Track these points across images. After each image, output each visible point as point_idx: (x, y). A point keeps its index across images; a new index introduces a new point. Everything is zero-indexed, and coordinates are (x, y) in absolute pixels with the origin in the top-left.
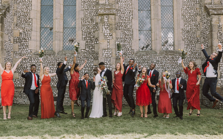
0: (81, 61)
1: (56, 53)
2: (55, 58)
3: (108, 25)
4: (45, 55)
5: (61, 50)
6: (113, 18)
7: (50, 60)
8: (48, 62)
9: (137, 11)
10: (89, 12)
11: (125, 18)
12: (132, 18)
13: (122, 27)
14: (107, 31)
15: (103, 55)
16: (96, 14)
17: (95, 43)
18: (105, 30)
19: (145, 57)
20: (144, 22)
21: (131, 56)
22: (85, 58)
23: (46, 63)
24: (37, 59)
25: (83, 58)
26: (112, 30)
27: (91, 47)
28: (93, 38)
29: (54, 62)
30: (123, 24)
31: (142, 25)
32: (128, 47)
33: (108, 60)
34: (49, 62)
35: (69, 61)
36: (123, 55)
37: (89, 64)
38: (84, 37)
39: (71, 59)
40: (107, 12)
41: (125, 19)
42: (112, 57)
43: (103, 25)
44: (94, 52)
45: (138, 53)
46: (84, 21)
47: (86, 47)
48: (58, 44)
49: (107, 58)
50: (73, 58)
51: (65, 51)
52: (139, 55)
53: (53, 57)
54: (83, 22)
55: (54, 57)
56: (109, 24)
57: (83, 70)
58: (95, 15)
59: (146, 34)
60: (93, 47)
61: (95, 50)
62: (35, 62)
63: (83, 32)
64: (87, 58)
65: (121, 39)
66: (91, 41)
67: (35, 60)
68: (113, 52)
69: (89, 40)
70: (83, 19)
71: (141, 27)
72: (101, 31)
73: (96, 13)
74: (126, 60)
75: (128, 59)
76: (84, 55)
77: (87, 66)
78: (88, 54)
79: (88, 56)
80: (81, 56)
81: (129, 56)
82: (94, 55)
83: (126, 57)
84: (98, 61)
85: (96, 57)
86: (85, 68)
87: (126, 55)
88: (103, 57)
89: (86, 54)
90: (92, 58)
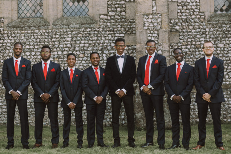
0: (100, 38)
1: (51, 23)
2: (48, 33)
4: (30, 27)
5: (59, 16)
7: (39, 37)
8: (34, 40)
15: (144, 26)
19: (228, 26)
21: (199, 26)
22: (107, 31)
23: (31, 43)
24: (13, 35)
25: (103, 31)
27: (119, 9)
29: (46, 40)
32: (193, 7)
33: (154, 35)
34: (38, 40)
35: (76, 37)
36: (184, 24)
39: (79, 33)
42: (161, 30)
44: (125, 18)
45: (213, 19)
47: (110, 9)
48: (53, 5)
49: (152, 32)
50: (83, 31)
51: (67, 19)
53: (44, 31)
55: (47, 31)
57: (104, 55)
60: (123, 9)
61: (127, 15)
62: (9, 41)
64: (110, 31)
67: (10, 38)
68: (163, 19)
74: (189, 33)
75: (193, 32)
76: (106, 26)
77: (113, 46)
78: (114, 24)
79: (113, 27)
80: (100, 27)
81: (195, 26)
82: (125, 25)
83: (189, 28)
84: (134, 37)
85: (130, 30)
86: (107, 52)
87: (190, 23)
88: (144, 30)
89: (110, 23)
90: (122, 31)
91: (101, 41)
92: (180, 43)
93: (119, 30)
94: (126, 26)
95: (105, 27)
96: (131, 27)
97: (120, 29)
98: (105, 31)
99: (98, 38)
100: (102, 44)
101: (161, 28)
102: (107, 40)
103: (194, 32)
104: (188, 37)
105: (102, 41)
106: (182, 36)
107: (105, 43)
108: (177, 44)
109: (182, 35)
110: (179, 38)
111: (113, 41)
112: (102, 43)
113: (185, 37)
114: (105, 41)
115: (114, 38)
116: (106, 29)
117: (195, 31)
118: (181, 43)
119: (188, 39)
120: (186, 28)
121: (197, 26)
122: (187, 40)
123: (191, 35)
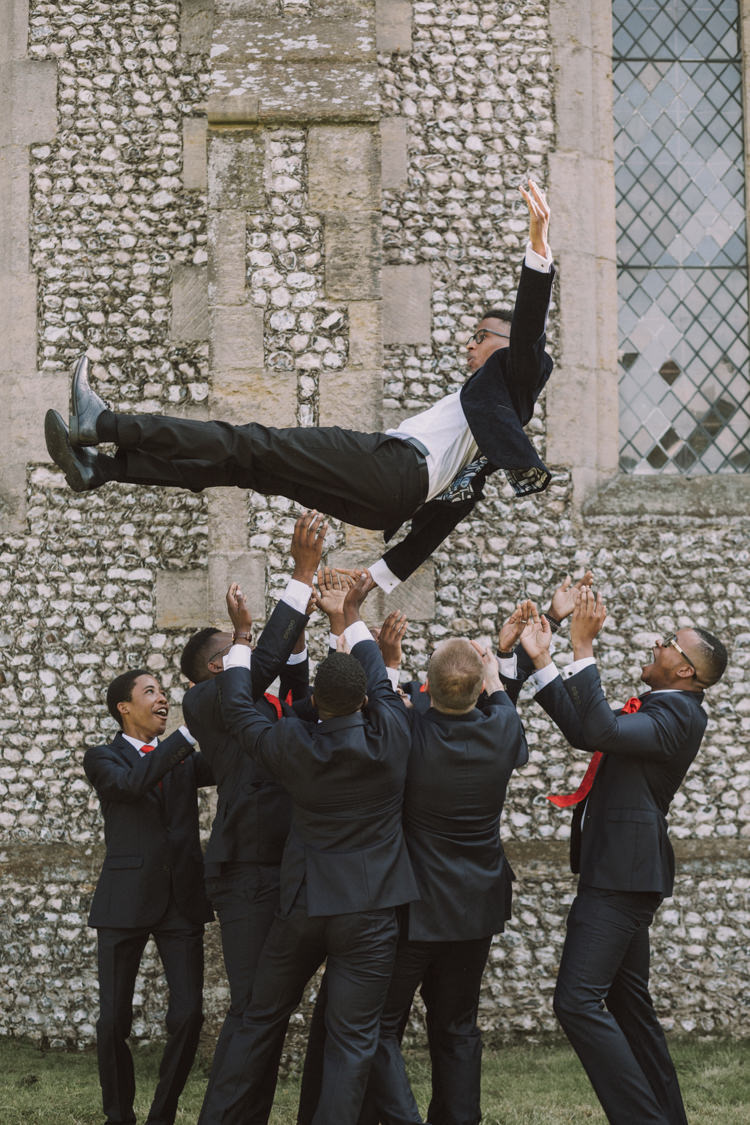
0: (25, 589)
3: (300, 229)
6: (355, 162)
9: (606, 65)
10: (105, 81)
11: (474, 143)
12: (553, 138)
13: (451, 237)
14: (293, 291)
15: (253, 529)
16: (186, 97)
17: (175, 394)
18: (275, 278)
19: (687, 540)
20: (678, 181)
21: (538, 537)
22: (66, 550)
25: (43, 550)
26: (342, 274)
28: (149, 344)
30: (453, 208)
31: (652, 215)
37: (104, 616)
38: (54, 334)
40: (293, 96)
41: (479, 155)
42: (342, 552)
43: (251, 229)
45: (613, 503)
46: (53, 178)
52: (621, 520)
54: (44, 184)
56: (311, 222)
57: (47, 677)
58: (166, 108)
59: (696, 302)
63: (43, 283)
64: (82, 551)
65: (437, 355)
66: (129, 375)
69: (104, 364)
70: (43, 153)
71: (638, 232)
72: (234, 290)
73: (184, 89)
74: (488, 574)
75: (509, 568)
76: (61, 526)
77: (93, 631)
78: (102, 515)
79: (96, 534)
80: (28, 533)
81: (517, 535)
82: (159, 524)
83: (488, 548)
84: (201, 584)
85: (183, 547)
86: (63, 660)
87: (492, 522)
88: (255, 552)
89: (82, 509)
90: (143, 555)
91: (31, 603)
92: (440, 621)
93: (126, 550)
94: (162, 530)
95: (57, 531)
96: (192, 532)
97: (133, 543)
98: (51, 552)
99: (17, 586)
100: (35, 621)
101: (342, 544)
102: (65, 598)
103: (515, 568)
104: (484, 594)
105: (39, 602)
106: (454, 588)
107: (51, 612)
108: (426, 626)
109: (449, 582)
110: (438, 599)
111: (92, 603)
112: (38, 615)
113: (464, 591)
114: (54, 604)
115: (98, 588)
116: (59, 540)
117: (516, 560)
118: (444, 624)
119: (481, 601)
120: (473, 543)
121: (531, 536)
122: (477, 608)
123: (498, 584)
